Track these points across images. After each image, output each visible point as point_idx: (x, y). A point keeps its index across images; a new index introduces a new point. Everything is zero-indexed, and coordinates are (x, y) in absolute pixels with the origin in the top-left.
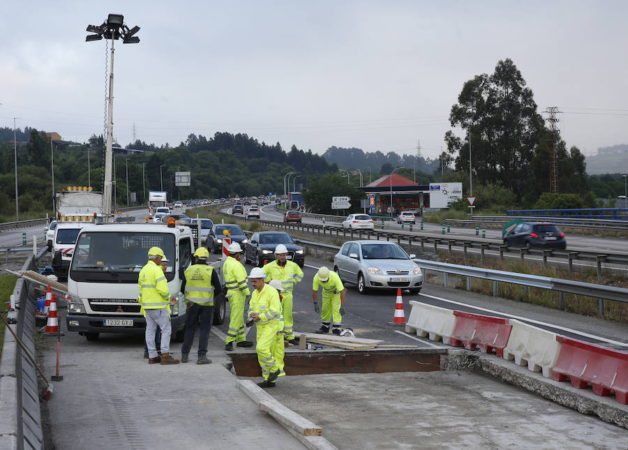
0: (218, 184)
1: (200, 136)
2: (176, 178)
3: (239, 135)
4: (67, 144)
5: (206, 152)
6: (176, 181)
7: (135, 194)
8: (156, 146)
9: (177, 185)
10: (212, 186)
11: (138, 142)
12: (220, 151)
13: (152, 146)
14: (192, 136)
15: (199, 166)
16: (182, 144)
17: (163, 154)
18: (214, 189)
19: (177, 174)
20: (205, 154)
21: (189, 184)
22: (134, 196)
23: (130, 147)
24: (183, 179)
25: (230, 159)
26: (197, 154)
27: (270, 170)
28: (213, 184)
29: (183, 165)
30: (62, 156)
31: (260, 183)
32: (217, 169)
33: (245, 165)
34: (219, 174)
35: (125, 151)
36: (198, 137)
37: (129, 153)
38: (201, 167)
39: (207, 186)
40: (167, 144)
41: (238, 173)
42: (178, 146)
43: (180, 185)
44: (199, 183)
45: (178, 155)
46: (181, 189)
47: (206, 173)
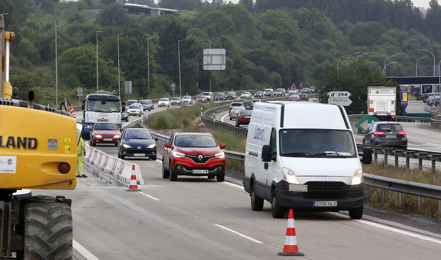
0: (281, 66)
2: (205, 58)
6: (205, 62)
7: (130, 82)
9: (205, 68)
10: (271, 70)
15: (260, 36)
17: (205, 15)
19: (206, 51)
20: (275, 16)
21: (223, 68)
22: (129, 86)
24: (214, 59)
25: (316, 23)
27: (384, 41)
28: (273, 66)
33: (345, 33)
37: (153, 15)
38: (264, 38)
41: (328, 47)
43: (211, 68)
45: (229, 18)
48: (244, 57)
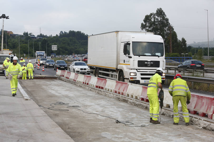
0: (68, 50)
1: (65, 32)
2: (52, 47)
3: (78, 32)
4: (15, 35)
5: (65, 38)
6: (52, 48)
8: (47, 36)
9: (52, 50)
11: (41, 34)
12: (70, 38)
13: (46, 36)
14: (62, 32)
15: (62, 43)
16: (57, 35)
17: (49, 39)
18: (67, 52)
19: (52, 46)
21: (57, 50)
23: (38, 36)
24: (54, 48)
25: (74, 40)
26: (62, 39)
28: (66, 50)
29: (55, 43)
30: (13, 40)
31: (85, 49)
32: (69, 44)
33: (80, 43)
34: (69, 46)
35: (36, 38)
36: (64, 32)
37: (37, 39)
38: (63, 43)
39: (64, 50)
40: (51, 35)
41: (77, 46)
42: (55, 36)
43: (53, 50)
44: (61, 49)
45: (54, 39)
46: (54, 51)
47: (64, 46)
48: (60, 48)
